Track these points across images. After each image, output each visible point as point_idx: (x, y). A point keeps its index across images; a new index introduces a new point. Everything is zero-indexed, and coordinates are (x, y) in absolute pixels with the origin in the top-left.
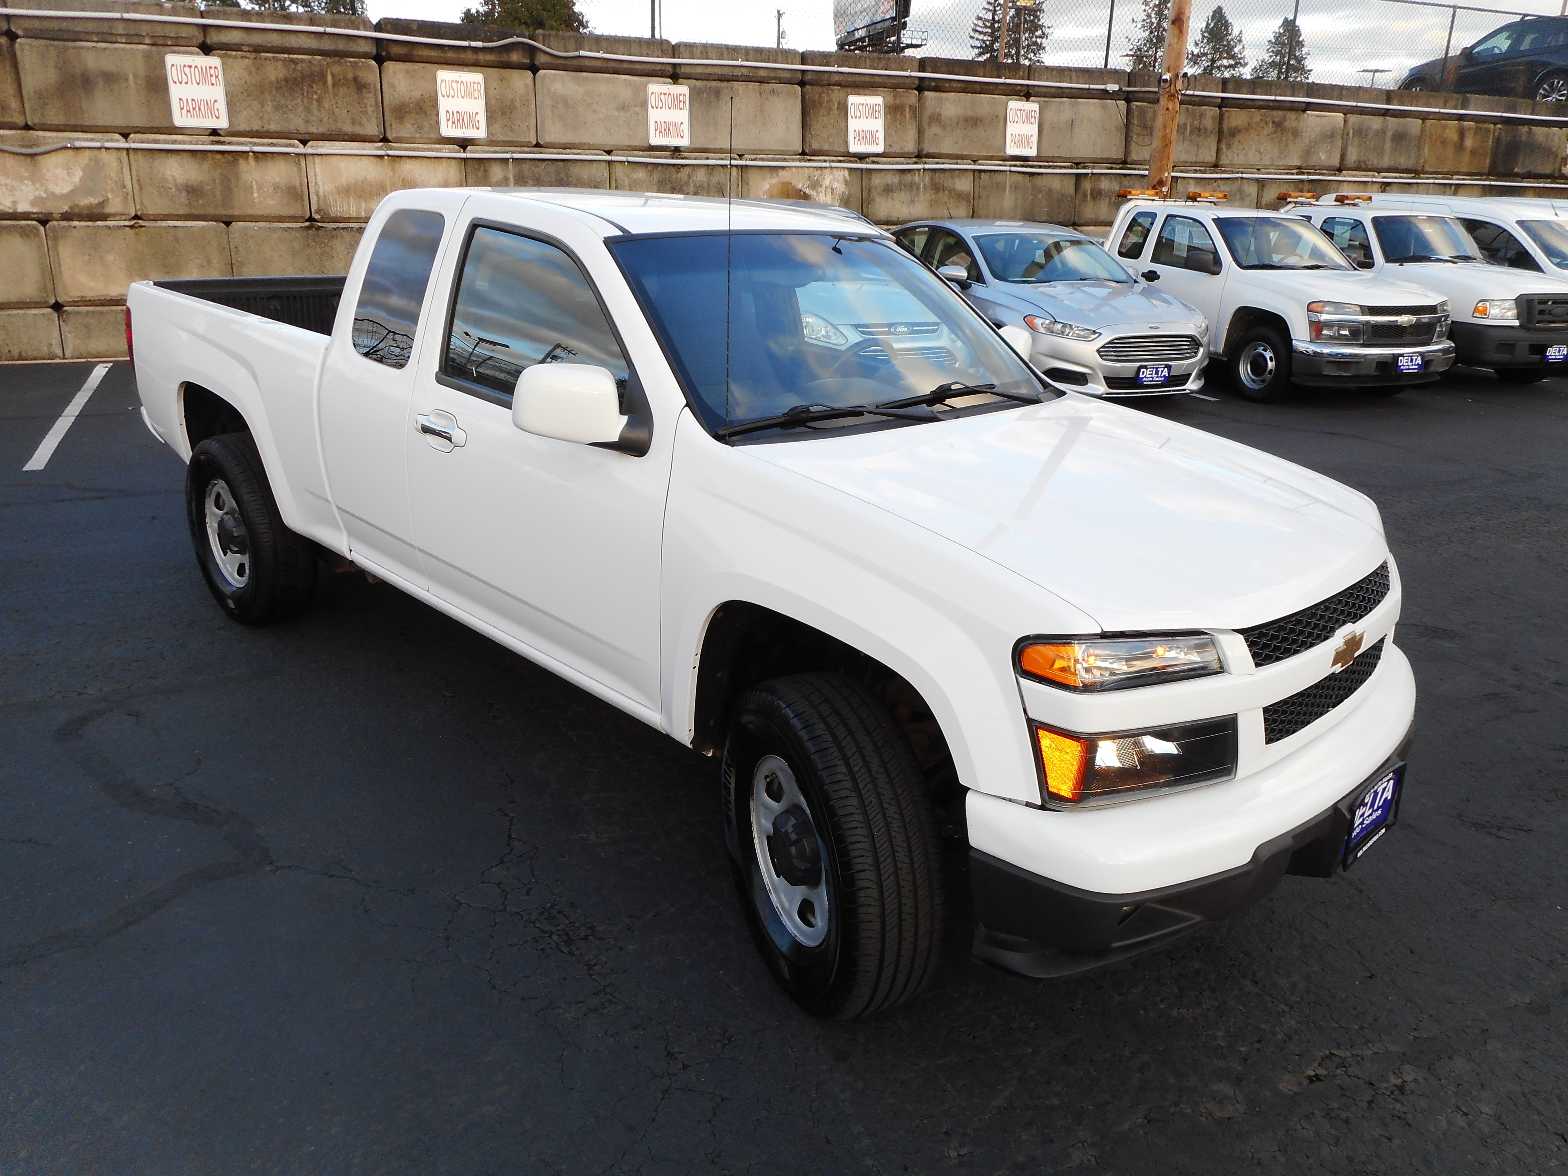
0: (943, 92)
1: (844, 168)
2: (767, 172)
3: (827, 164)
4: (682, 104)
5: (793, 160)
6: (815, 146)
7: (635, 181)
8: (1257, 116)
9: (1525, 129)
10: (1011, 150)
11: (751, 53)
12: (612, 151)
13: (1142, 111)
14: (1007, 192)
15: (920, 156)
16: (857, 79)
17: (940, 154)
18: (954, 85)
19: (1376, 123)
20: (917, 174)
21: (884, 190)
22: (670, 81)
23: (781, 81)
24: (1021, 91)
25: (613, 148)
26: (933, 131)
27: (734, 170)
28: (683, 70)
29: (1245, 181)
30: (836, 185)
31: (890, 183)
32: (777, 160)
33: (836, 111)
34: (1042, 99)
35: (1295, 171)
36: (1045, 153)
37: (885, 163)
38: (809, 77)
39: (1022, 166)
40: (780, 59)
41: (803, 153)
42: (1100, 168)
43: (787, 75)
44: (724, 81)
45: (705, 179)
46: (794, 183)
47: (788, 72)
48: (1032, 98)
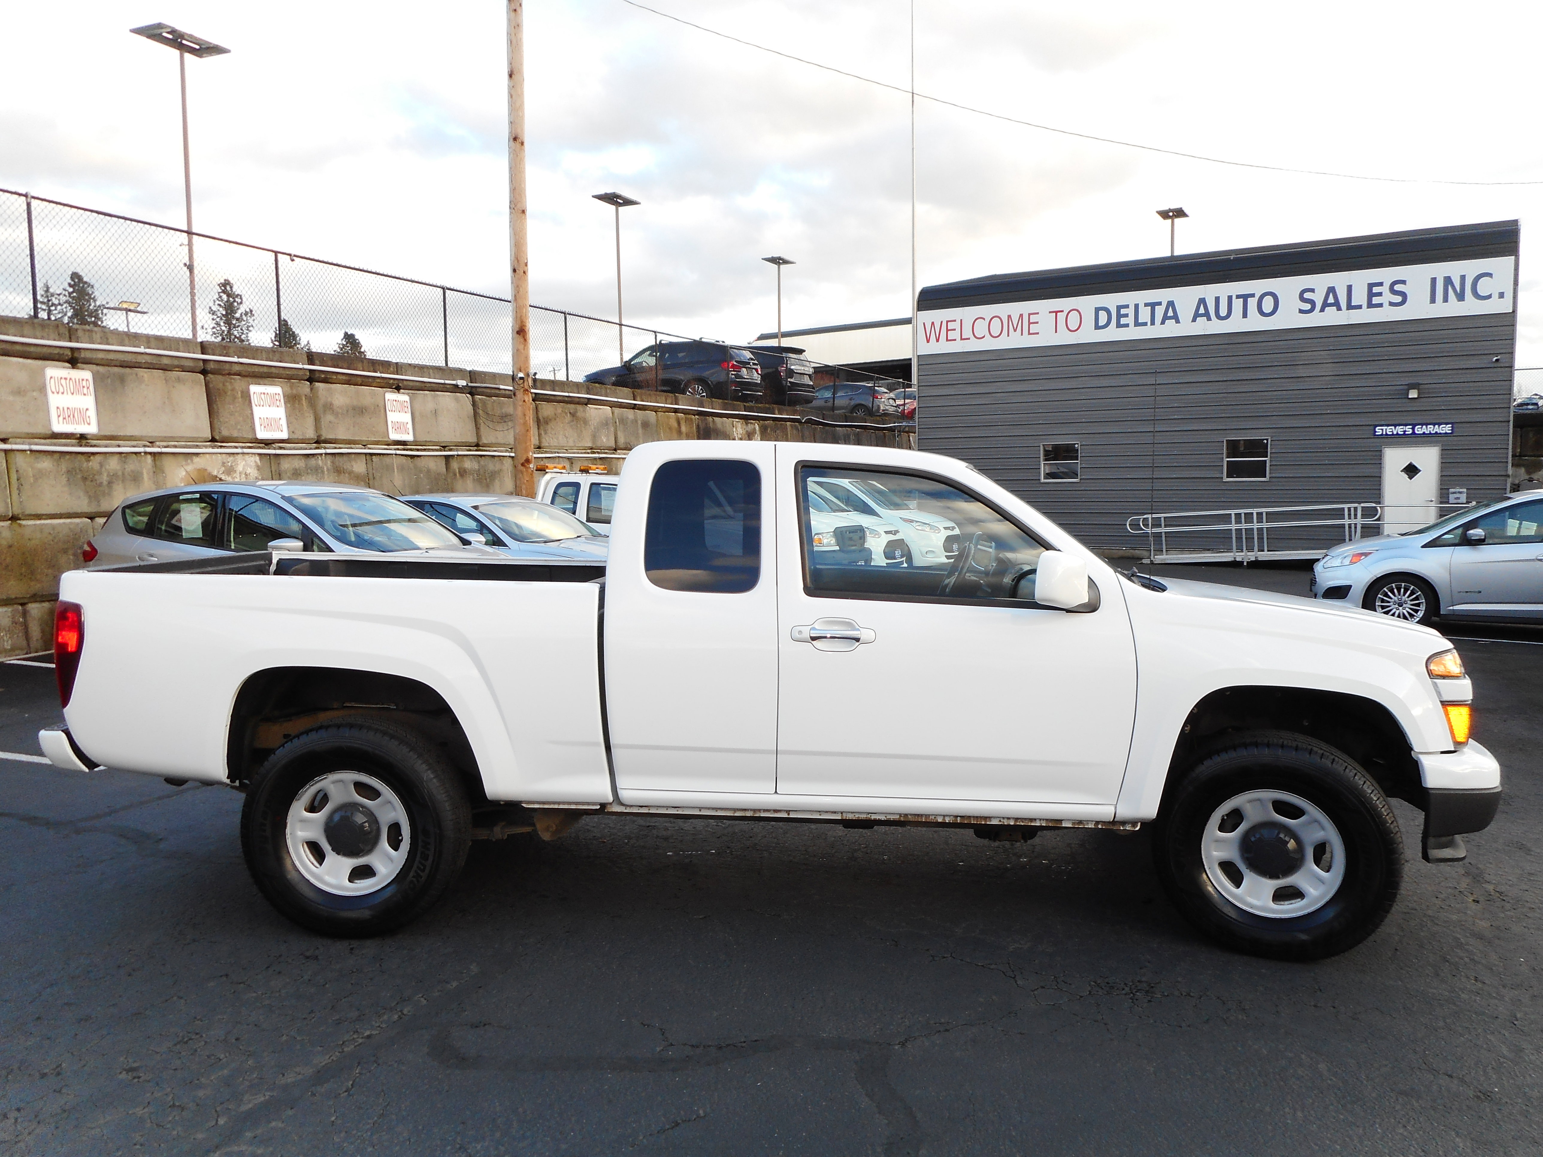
0: (331, 383)
1: (254, 454)
2: (181, 459)
3: (239, 450)
4: (85, 389)
5: (206, 447)
6: (225, 433)
7: (40, 471)
8: (559, 407)
9: (710, 419)
10: (394, 436)
11: (152, 340)
12: (8, 439)
13: (484, 403)
14: (396, 473)
15: (318, 442)
16: (256, 369)
17: (336, 439)
18: (340, 377)
19: (630, 414)
20: (320, 458)
21: (293, 474)
22: (70, 365)
23: (184, 369)
24: (393, 384)
25: (9, 436)
26: (328, 418)
27: (149, 457)
28: (83, 355)
29: (561, 459)
30: (249, 471)
31: (297, 467)
32: (190, 447)
33: (240, 400)
34: (410, 391)
35: (589, 451)
36: (422, 438)
37: (290, 449)
38: (211, 366)
39: (404, 450)
40: (181, 348)
41: (213, 440)
42: (462, 450)
43: (190, 364)
44: (126, 367)
45: (118, 468)
46: (210, 469)
47: (191, 361)
48: (402, 391)
